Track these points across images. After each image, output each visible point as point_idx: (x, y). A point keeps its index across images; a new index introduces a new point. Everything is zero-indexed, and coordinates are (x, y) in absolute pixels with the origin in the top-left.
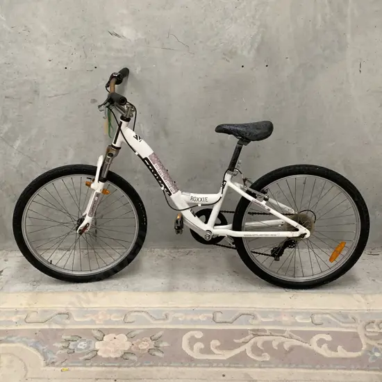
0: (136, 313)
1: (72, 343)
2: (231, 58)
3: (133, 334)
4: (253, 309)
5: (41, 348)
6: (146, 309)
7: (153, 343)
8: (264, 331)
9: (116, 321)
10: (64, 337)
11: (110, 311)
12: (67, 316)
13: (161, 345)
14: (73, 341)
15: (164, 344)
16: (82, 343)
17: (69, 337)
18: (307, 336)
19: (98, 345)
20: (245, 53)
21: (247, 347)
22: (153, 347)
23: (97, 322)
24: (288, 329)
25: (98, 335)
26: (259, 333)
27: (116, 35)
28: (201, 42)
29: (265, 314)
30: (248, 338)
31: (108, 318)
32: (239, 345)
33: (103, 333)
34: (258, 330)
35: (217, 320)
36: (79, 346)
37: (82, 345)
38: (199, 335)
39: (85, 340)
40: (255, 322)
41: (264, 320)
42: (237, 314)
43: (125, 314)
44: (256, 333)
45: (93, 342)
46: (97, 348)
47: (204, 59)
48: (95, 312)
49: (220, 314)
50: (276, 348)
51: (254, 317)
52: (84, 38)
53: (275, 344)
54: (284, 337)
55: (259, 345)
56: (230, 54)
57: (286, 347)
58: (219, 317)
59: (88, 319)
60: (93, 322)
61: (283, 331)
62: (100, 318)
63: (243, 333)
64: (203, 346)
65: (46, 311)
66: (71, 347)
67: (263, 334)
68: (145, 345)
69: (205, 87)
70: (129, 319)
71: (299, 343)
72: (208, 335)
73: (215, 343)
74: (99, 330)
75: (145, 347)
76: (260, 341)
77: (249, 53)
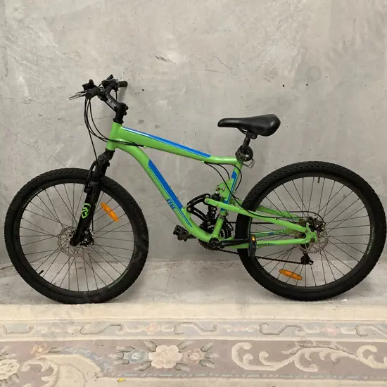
0: (185, 325)
1: (126, 354)
2: (273, 78)
3: (183, 345)
4: (299, 321)
5: (97, 359)
6: (194, 321)
7: (203, 354)
8: (311, 342)
9: (167, 332)
10: (118, 348)
11: (160, 323)
12: (120, 327)
13: (211, 356)
14: (127, 352)
15: (214, 356)
16: (136, 354)
17: (123, 348)
18: (353, 347)
19: (151, 356)
20: (286, 73)
21: (295, 358)
22: (203, 358)
23: (149, 333)
24: (334, 340)
25: (150, 345)
26: (306, 345)
27: (163, 59)
28: (243, 63)
29: (310, 325)
30: (295, 349)
31: (159, 329)
32: (287, 357)
33: (155, 344)
34: (305, 341)
35: (264, 331)
36: (133, 358)
37: (135, 356)
38: (247, 347)
39: (137, 351)
40: (301, 334)
41: (309, 331)
42: (283, 326)
43: (175, 324)
44: (303, 344)
45: (146, 354)
46: (150, 358)
47: (247, 79)
48: (146, 324)
49: (266, 325)
50: (323, 359)
51: (300, 329)
52: (132, 62)
53: (322, 356)
54: (330, 348)
55: (307, 356)
56: (272, 74)
57: (333, 358)
58: (266, 329)
59: (140, 330)
60: (144, 333)
61: (329, 343)
62: (151, 329)
63: (291, 345)
64: (252, 358)
65: (99, 323)
66: (125, 358)
67: (310, 345)
68: (196, 357)
69: (247, 107)
70: (179, 331)
71: (345, 354)
72: (256, 347)
73: (263, 355)
74: (152, 342)
75: (196, 358)
76: (307, 352)
77: (290, 73)
